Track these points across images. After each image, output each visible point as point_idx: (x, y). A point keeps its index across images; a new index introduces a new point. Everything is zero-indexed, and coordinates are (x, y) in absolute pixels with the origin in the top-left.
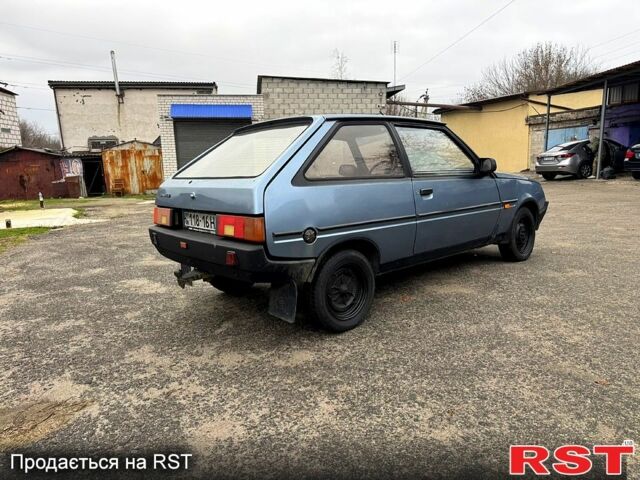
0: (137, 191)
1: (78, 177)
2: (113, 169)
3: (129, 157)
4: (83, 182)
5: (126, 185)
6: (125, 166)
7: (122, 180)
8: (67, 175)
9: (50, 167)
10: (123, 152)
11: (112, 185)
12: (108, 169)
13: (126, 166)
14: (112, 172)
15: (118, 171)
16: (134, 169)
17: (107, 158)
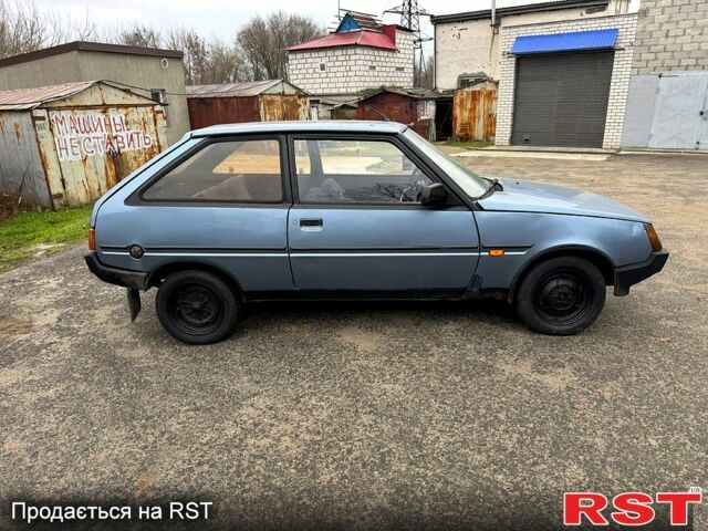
0: (481, 138)
1: (429, 120)
2: (461, 112)
3: (478, 100)
4: (434, 126)
5: (471, 130)
6: (473, 109)
7: (469, 124)
8: (422, 118)
9: (409, 110)
10: (474, 93)
11: (458, 130)
12: (457, 111)
13: (475, 109)
14: (460, 115)
15: (466, 114)
16: (482, 112)
17: (457, 101)
